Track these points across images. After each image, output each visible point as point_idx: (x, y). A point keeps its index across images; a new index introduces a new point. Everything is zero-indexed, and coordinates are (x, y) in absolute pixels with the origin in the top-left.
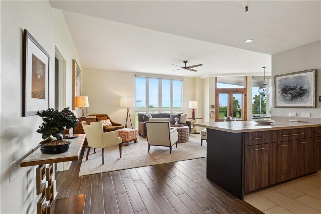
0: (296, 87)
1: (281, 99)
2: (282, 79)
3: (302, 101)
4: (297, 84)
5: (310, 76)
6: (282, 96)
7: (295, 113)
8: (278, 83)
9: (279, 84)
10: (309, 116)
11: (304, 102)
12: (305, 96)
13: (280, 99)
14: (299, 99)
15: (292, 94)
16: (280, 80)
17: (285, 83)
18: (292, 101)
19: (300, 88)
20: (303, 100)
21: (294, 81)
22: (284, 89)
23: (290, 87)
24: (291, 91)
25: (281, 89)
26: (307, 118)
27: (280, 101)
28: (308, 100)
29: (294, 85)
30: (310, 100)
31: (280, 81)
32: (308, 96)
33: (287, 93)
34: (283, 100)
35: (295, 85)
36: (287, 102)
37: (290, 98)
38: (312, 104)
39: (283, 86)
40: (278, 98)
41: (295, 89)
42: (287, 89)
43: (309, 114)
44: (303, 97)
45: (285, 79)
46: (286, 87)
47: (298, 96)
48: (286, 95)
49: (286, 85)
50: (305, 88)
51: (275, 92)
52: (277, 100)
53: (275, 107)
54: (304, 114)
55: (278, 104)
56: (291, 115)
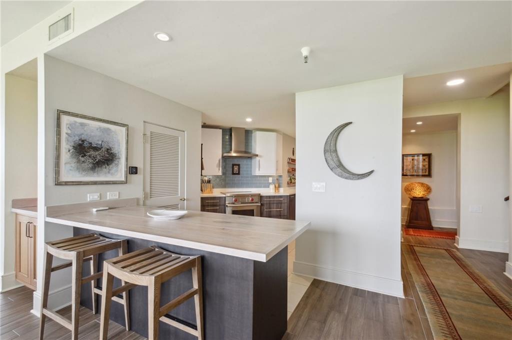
0: (102, 148)
1: (73, 165)
2: (76, 122)
3: (109, 172)
4: (102, 141)
5: (121, 134)
6: (75, 160)
7: (99, 194)
8: (64, 130)
9: (69, 132)
10: (117, 197)
11: (112, 174)
12: (113, 164)
13: (68, 166)
14: (105, 169)
15: (95, 158)
16: (71, 124)
17: (83, 134)
18: (94, 173)
19: (108, 149)
20: (111, 172)
21: (98, 133)
22: (80, 145)
23: (91, 143)
24: (92, 153)
25: (72, 144)
26: (115, 201)
27: (71, 170)
28: (117, 171)
29: (98, 142)
30: (119, 172)
31: (71, 126)
32: (117, 165)
33: (85, 155)
34: (78, 169)
35: (100, 143)
36: (83, 173)
37: (91, 166)
38: (123, 179)
39: (77, 138)
40: (66, 164)
41: (100, 149)
42: (85, 147)
43: (117, 193)
44: (111, 166)
45: (82, 125)
46: (83, 141)
47: (104, 163)
48: (83, 159)
49: (83, 137)
50: (114, 151)
51: (58, 148)
52: (63, 169)
53: (58, 183)
54: (111, 194)
55: (64, 178)
56: (89, 197)
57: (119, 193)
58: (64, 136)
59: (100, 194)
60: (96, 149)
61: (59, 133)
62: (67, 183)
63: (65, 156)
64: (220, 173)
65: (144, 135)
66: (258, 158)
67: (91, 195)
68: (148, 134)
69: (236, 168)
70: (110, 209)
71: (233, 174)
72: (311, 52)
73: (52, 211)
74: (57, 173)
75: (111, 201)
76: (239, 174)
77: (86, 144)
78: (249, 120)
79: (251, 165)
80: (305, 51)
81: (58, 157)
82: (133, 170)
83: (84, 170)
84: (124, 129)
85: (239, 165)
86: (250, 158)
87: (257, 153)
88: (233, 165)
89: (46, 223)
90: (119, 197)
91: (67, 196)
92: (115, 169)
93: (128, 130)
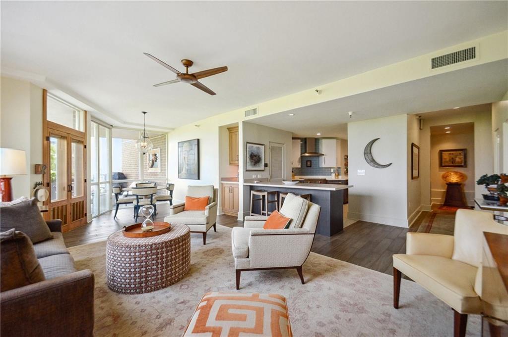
1: (250, 163)
3: (259, 166)
5: (262, 149)
6: (250, 161)
8: (248, 149)
12: (260, 162)
15: (255, 160)
16: (249, 147)
17: (252, 150)
18: (255, 166)
21: (256, 149)
24: (254, 158)
25: (250, 155)
27: (249, 165)
29: (256, 153)
30: (262, 166)
36: (252, 167)
37: (254, 163)
38: (263, 169)
40: (248, 163)
45: (252, 147)
47: (258, 162)
48: (252, 161)
49: (252, 152)
50: (260, 157)
51: (246, 157)
53: (247, 171)
54: (260, 176)
55: (247, 168)
56: (254, 177)
57: (262, 175)
58: (248, 152)
59: (257, 175)
60: (256, 156)
61: (246, 151)
62: (249, 171)
63: (248, 160)
64: (300, 166)
65: (269, 148)
66: (323, 156)
68: (271, 148)
69: (309, 163)
70: (260, 182)
71: (307, 167)
72: (353, 113)
73: (245, 181)
74: (246, 166)
75: (259, 179)
76: (311, 166)
77: (253, 155)
78: (319, 134)
79: (319, 161)
80: (350, 113)
81: (246, 161)
82: (266, 165)
83: (252, 165)
84: (263, 147)
85: (311, 161)
86: (318, 156)
87: (323, 153)
88: (307, 161)
89: (244, 185)
90: (262, 177)
91: (248, 175)
92: (261, 164)
93: (265, 147)
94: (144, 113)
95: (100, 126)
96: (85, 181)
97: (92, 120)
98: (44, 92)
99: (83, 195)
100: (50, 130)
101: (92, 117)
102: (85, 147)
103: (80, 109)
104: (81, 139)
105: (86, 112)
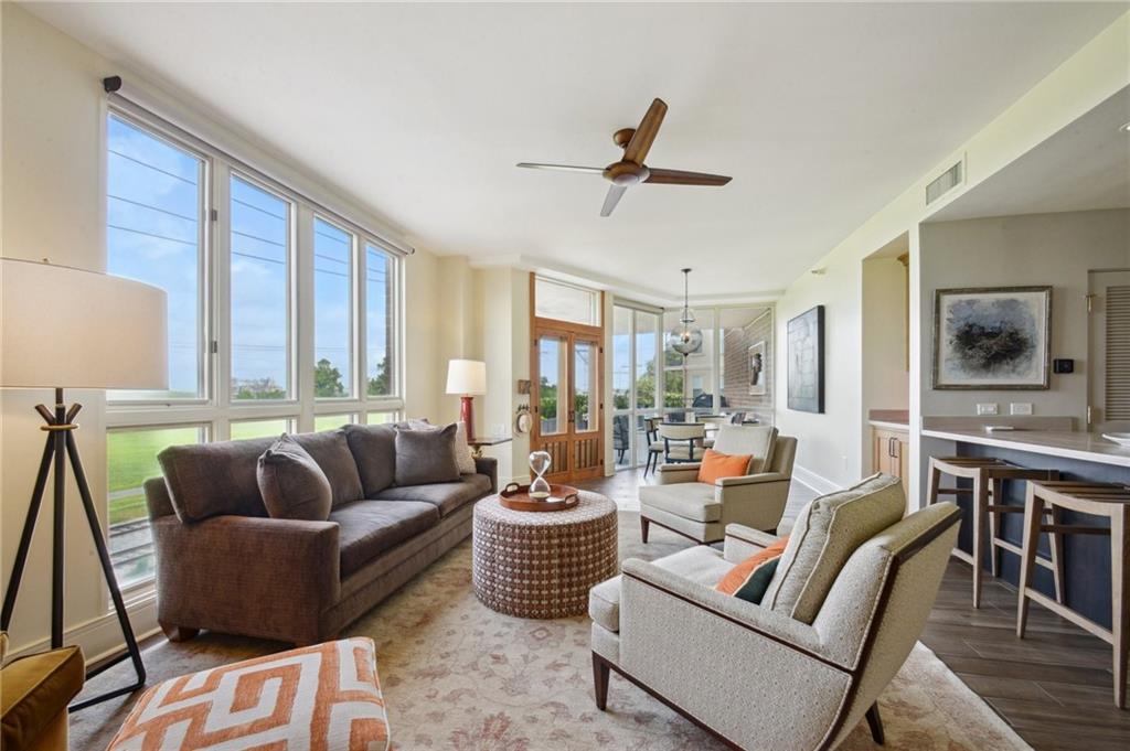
0: (1001, 332)
1: (957, 362)
2: (960, 301)
3: (1013, 371)
4: (1002, 322)
5: (1037, 304)
6: (959, 355)
7: (995, 405)
8: (945, 315)
9: (951, 316)
10: (1030, 412)
11: (1020, 374)
12: (1022, 357)
13: (950, 364)
14: (1006, 366)
15: (989, 349)
16: (954, 306)
17: (970, 316)
18: (988, 371)
19: (1012, 334)
20: (1018, 369)
21: (995, 311)
22: (967, 332)
23: (983, 328)
24: (985, 342)
25: (955, 333)
26: (1026, 419)
27: (953, 369)
28: (1029, 368)
29: (993, 325)
30: (1035, 370)
31: (955, 308)
32: (1029, 358)
33: (974, 347)
34: (963, 367)
35: (998, 325)
36: (971, 373)
37: (982, 361)
38: (1041, 381)
39: (962, 323)
40: (947, 360)
41: (997, 335)
42: (973, 335)
43: (1030, 406)
44: (1017, 360)
45: (970, 303)
46: (971, 326)
47: (1005, 357)
48: (970, 352)
49: (971, 321)
50: (1025, 334)
51: (937, 341)
52: (943, 367)
53: (938, 387)
54: (1019, 408)
55: (945, 380)
56: (980, 410)
57: (1033, 406)
58: (944, 323)
59: (998, 406)
60: (992, 335)
61: (938, 321)
62: (948, 388)
63: (947, 349)
65: (1091, 296)
67: (983, 407)
68: (1102, 292)
70: (1015, 430)
73: (929, 422)
74: (936, 373)
75: (1016, 418)
77: (975, 331)
81: (937, 353)
82: (1063, 366)
83: (973, 368)
84: (1043, 295)
89: (923, 439)
90: (1033, 411)
91: (949, 404)
92: (1024, 365)
93: (1051, 295)
94: (687, 271)
95: (638, 313)
96: (601, 406)
97: (616, 304)
98: (532, 275)
99: (597, 429)
100: (541, 328)
101: (616, 298)
102: (601, 350)
103: (592, 291)
104: (594, 337)
105: (603, 292)
